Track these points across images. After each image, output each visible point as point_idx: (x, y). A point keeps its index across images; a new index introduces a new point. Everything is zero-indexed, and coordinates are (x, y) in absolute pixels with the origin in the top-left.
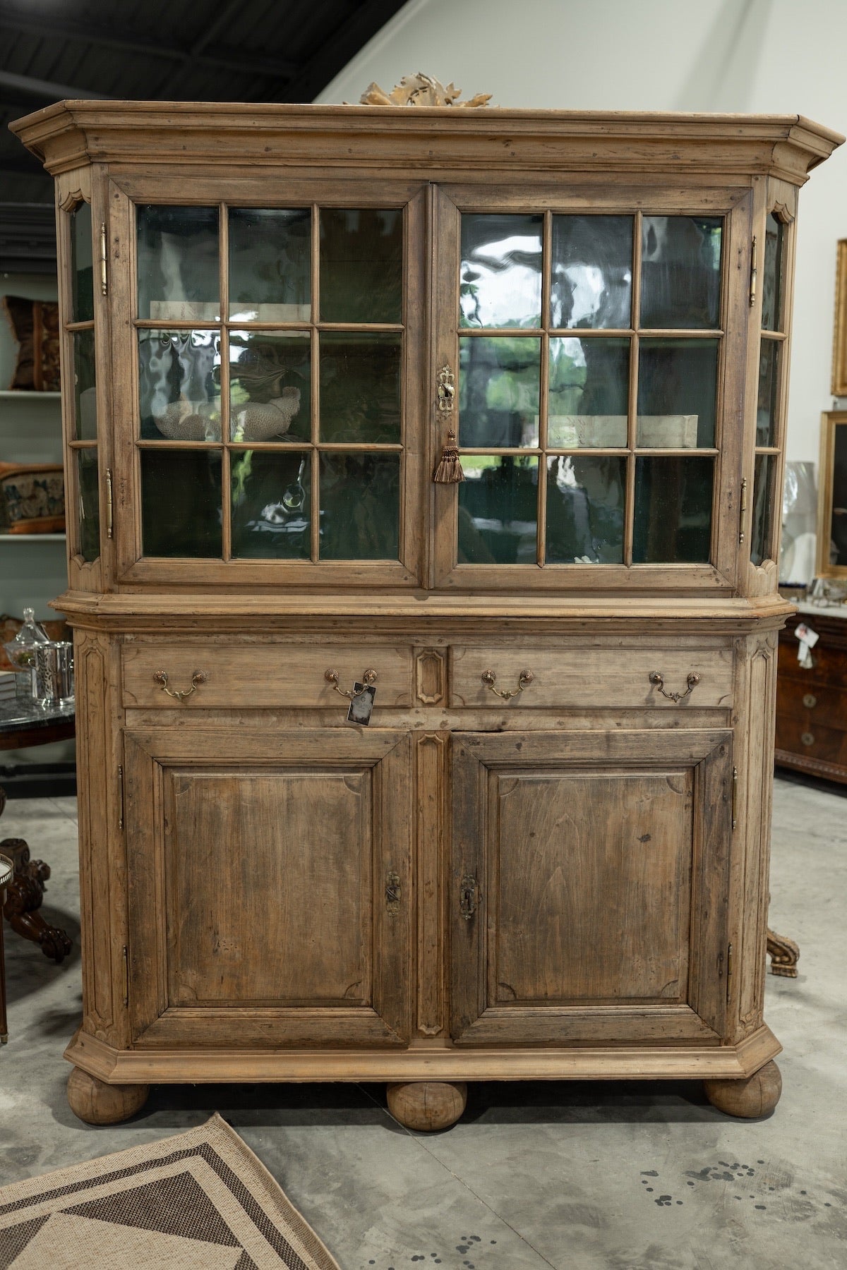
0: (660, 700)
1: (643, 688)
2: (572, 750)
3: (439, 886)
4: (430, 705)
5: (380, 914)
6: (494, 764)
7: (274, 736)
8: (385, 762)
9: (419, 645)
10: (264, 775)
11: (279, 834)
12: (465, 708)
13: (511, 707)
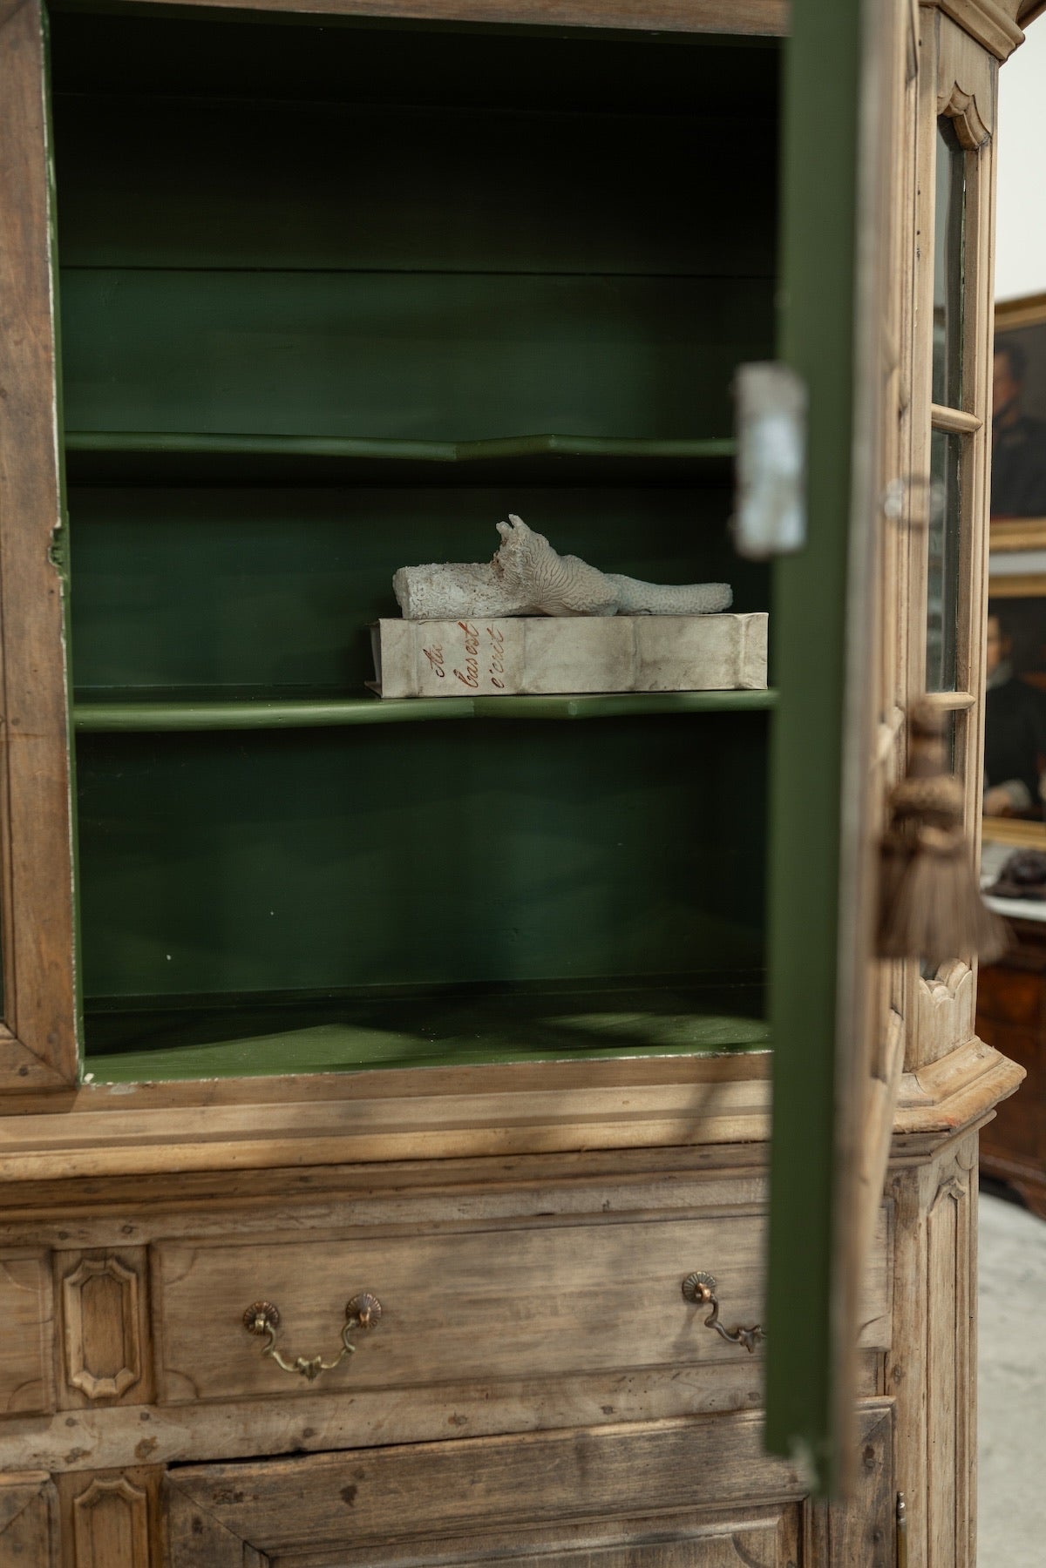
0: (706, 1338)
1: (668, 1318)
2: (489, 1492)
4: (105, 1401)
6: (285, 1546)
9: (68, 1244)
12: (201, 1403)
13: (326, 1391)
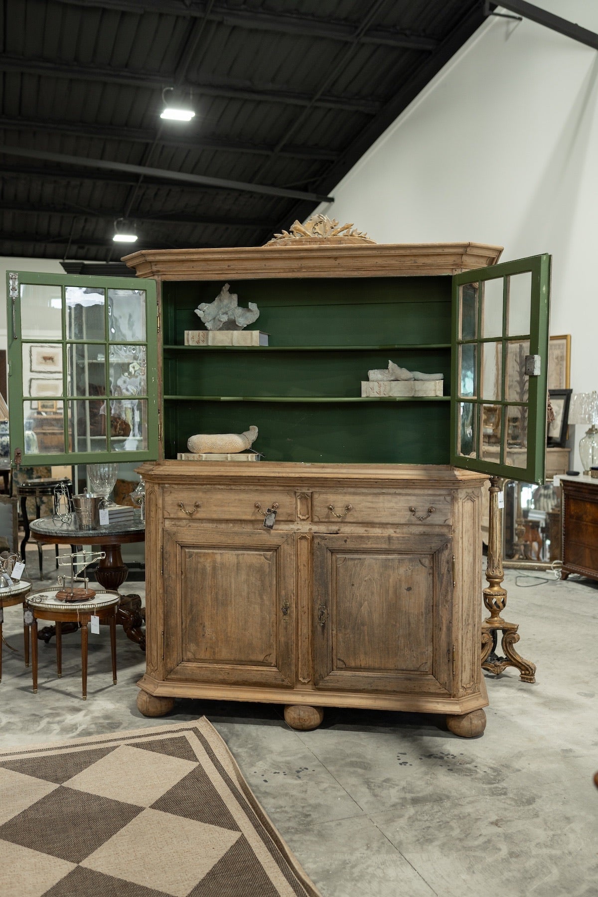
0: (414, 519)
1: (406, 514)
2: (371, 544)
3: (308, 609)
4: (304, 520)
5: (280, 621)
6: (334, 550)
7: (231, 533)
8: (282, 547)
9: (298, 491)
10: (227, 551)
11: (233, 580)
12: (320, 522)
13: (342, 522)
